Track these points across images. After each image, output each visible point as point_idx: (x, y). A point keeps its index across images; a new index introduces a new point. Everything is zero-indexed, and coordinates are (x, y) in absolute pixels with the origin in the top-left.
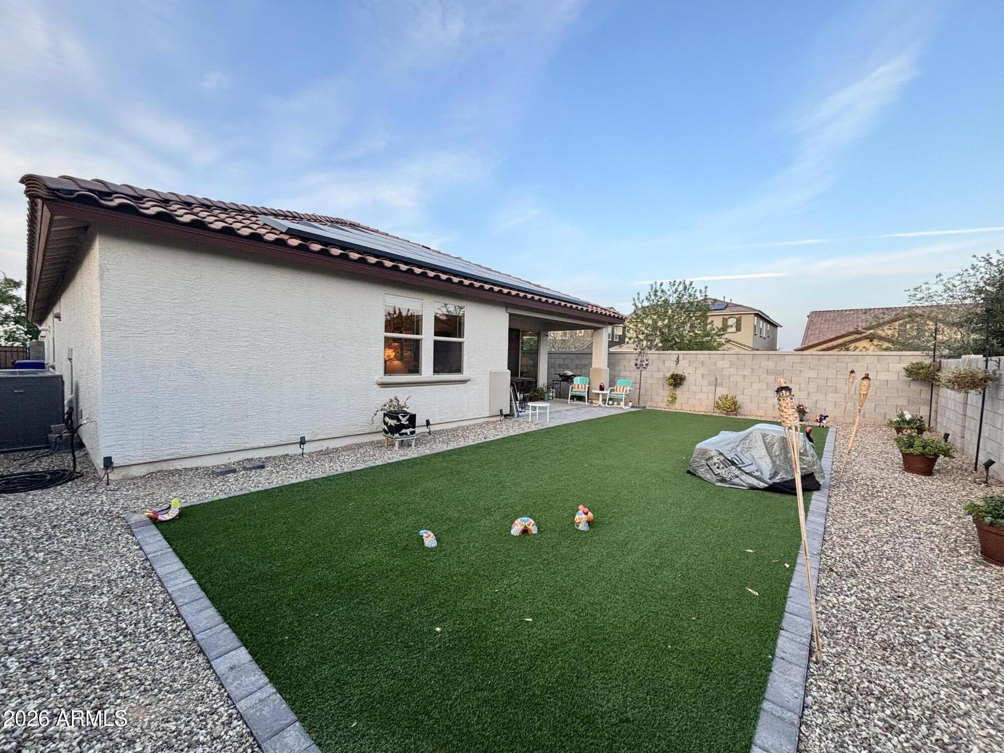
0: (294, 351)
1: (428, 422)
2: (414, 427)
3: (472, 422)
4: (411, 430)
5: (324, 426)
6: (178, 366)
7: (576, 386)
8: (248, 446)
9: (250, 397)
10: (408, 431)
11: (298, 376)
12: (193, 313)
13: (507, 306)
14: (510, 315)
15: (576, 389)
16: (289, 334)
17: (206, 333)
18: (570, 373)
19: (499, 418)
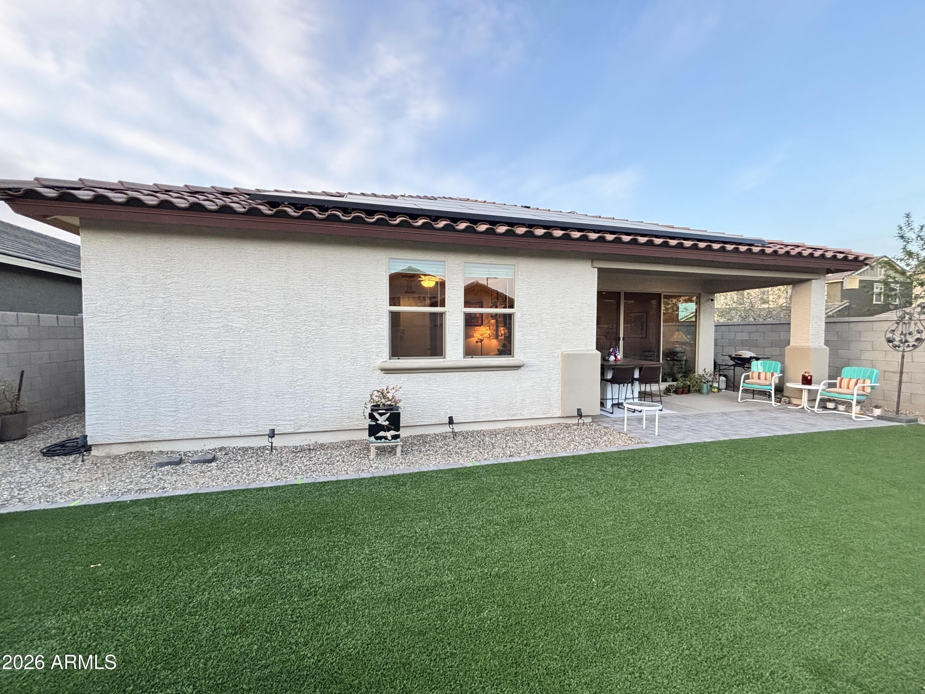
0: (272, 332)
1: (451, 419)
2: (397, 429)
3: (529, 424)
4: (393, 433)
5: (310, 417)
6: (151, 350)
7: (756, 375)
8: (223, 434)
9: (224, 382)
10: (389, 434)
11: (278, 359)
12: (164, 296)
13: (592, 257)
14: (600, 270)
15: (756, 380)
16: (266, 313)
17: (177, 315)
18: (747, 354)
19: (575, 421)
